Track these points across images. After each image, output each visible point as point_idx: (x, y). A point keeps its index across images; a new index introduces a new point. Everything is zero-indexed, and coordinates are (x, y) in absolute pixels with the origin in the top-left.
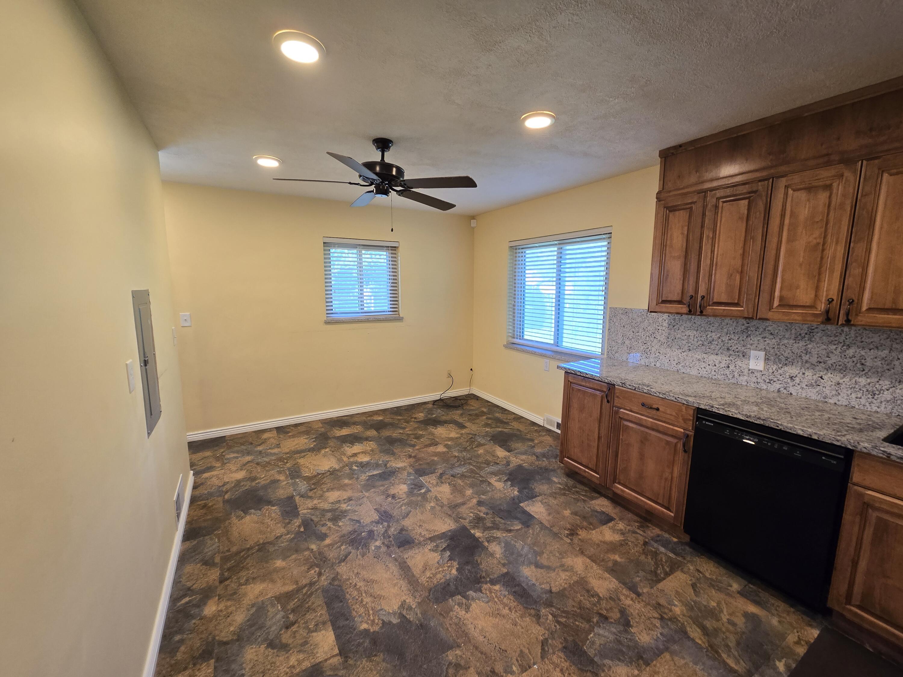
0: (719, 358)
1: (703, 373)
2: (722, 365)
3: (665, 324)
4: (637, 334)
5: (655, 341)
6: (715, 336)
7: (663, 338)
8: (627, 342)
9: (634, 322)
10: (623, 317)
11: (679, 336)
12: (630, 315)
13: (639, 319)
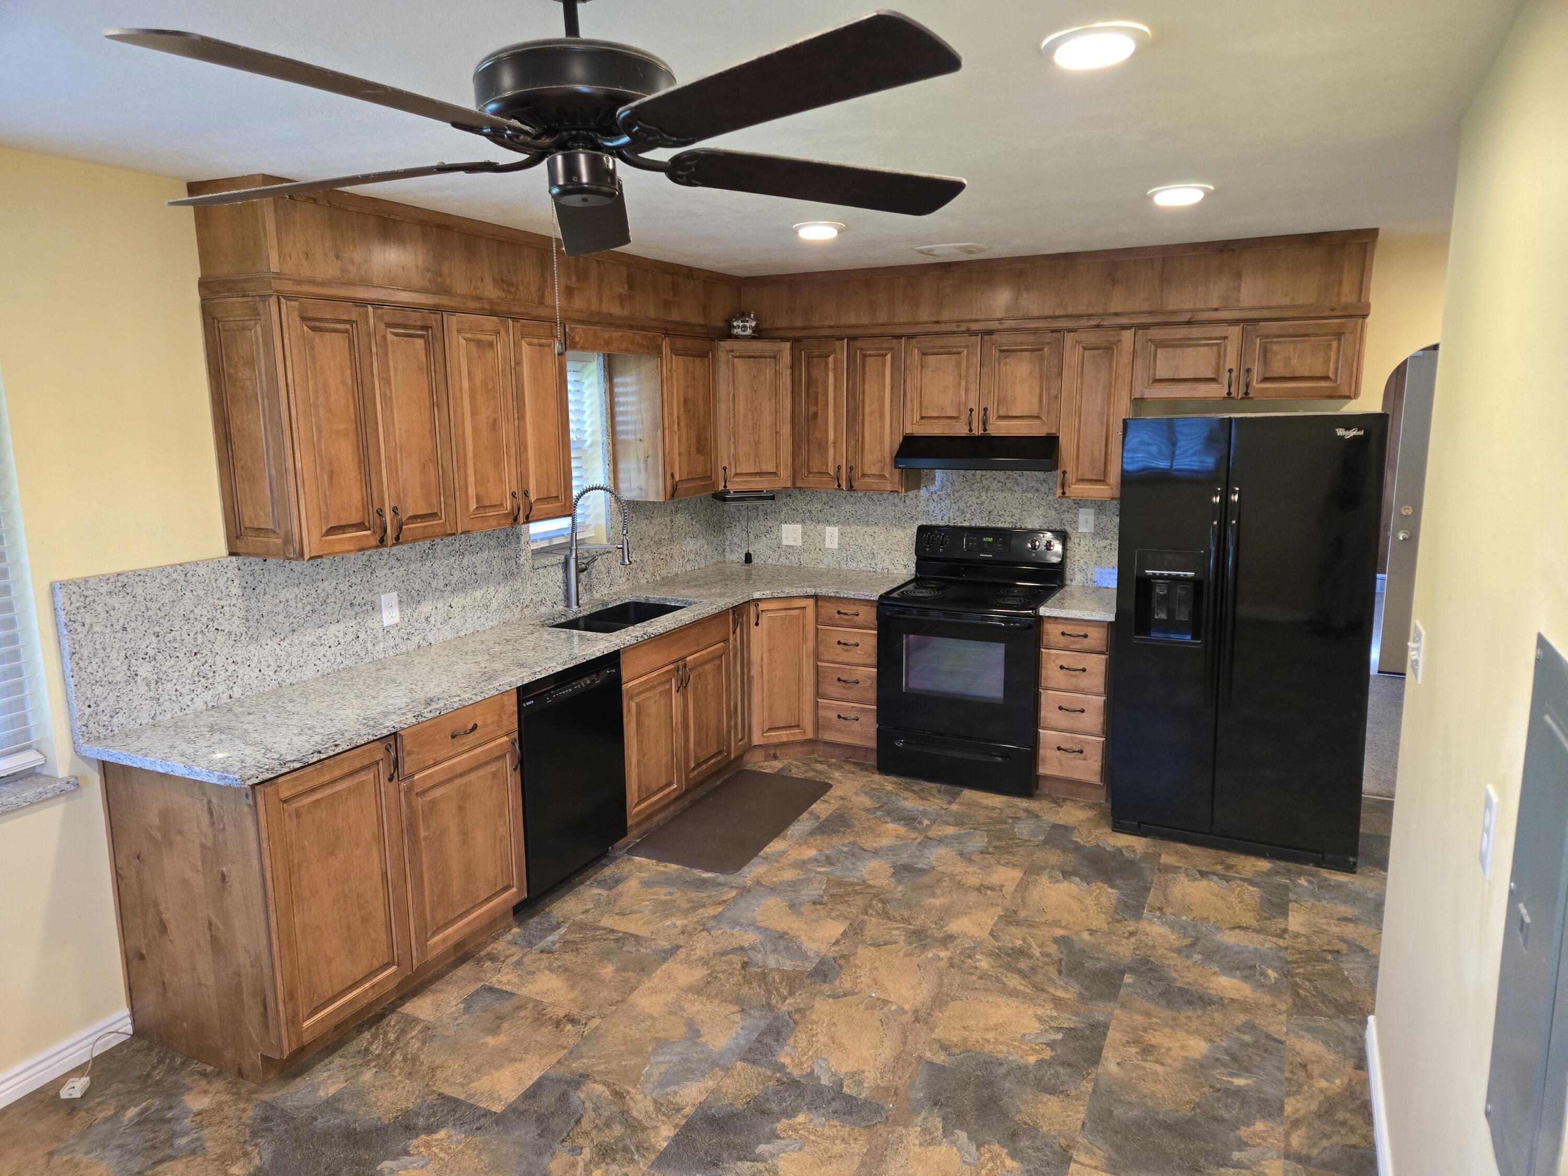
0: (341, 627)
1: (324, 667)
2: (350, 637)
3: (235, 590)
4: (170, 637)
5: (221, 637)
6: (328, 586)
7: (236, 626)
8: (145, 670)
9: (154, 606)
10: (114, 601)
11: (268, 607)
12: (139, 591)
13: (169, 594)
